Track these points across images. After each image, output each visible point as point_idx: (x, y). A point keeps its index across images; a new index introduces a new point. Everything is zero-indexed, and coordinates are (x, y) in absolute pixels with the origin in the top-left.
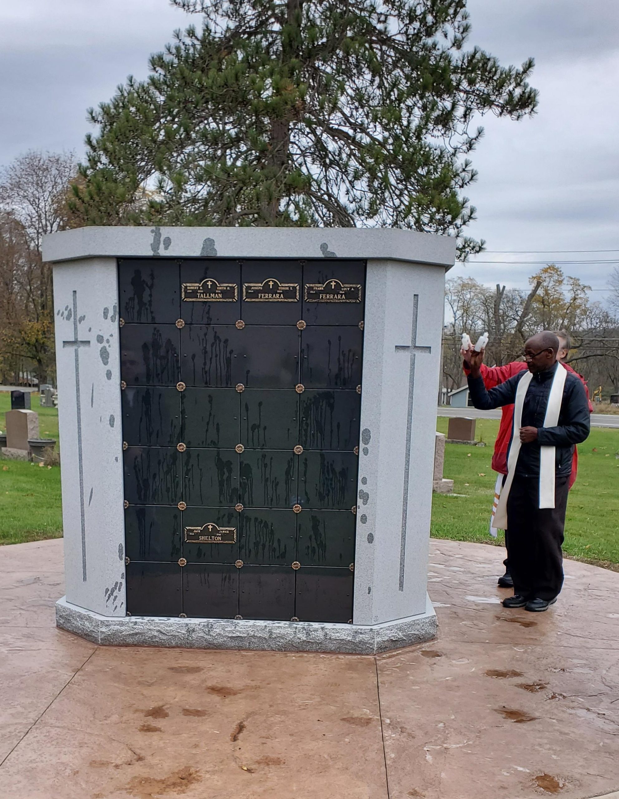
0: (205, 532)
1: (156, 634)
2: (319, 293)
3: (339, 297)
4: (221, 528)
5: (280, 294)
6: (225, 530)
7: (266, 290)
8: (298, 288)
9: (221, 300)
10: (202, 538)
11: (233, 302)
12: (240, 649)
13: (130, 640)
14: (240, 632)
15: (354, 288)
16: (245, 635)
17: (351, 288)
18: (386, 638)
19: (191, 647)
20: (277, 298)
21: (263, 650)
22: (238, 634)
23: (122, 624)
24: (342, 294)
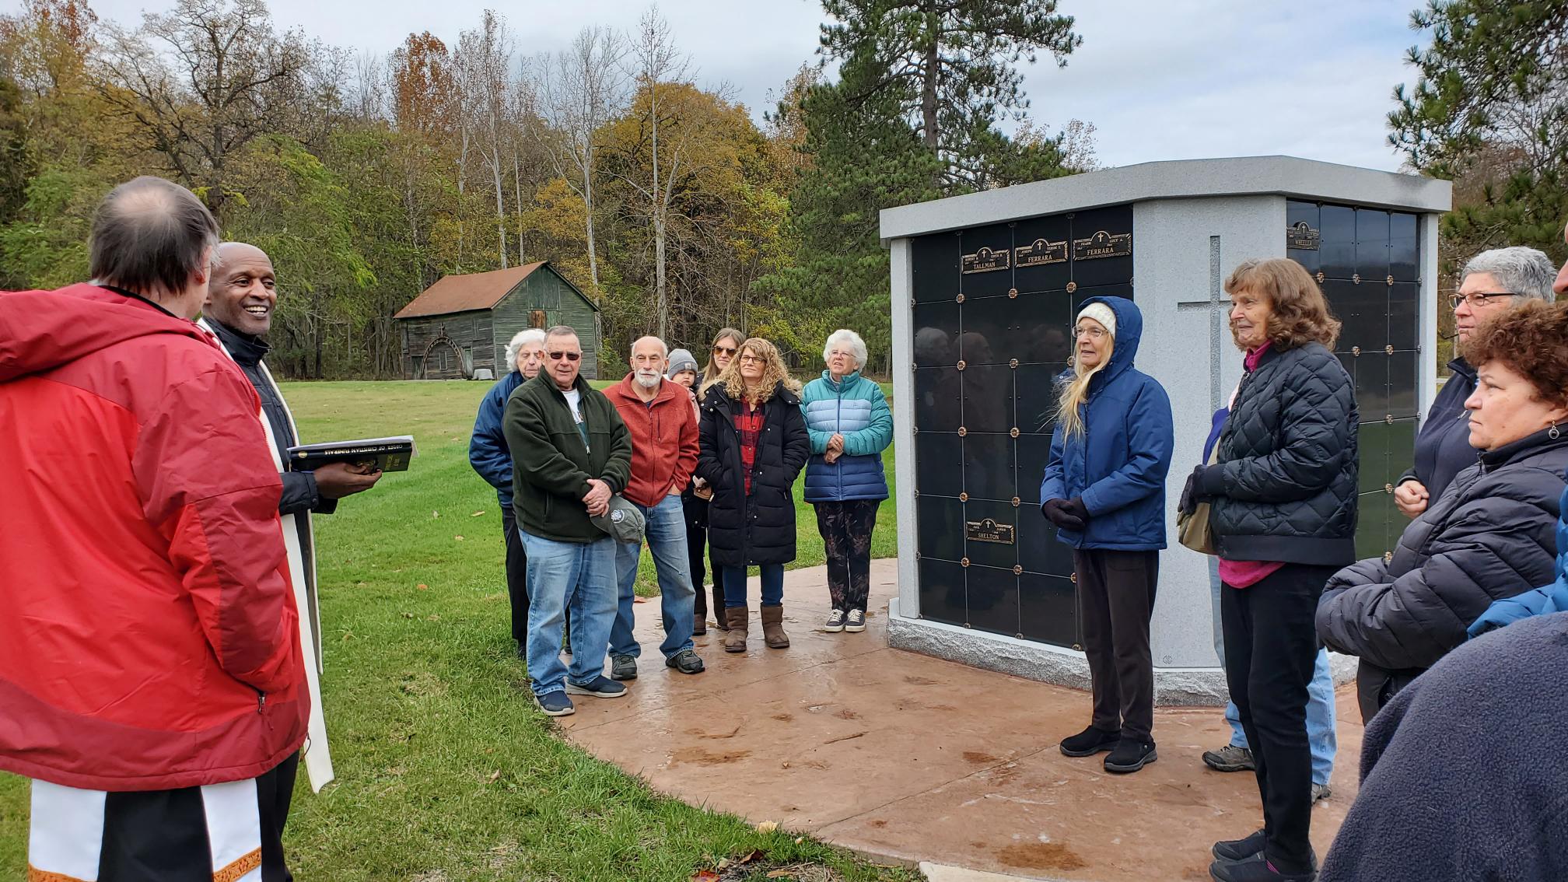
0: (983, 528)
1: (933, 641)
2: (1086, 248)
3: (1107, 251)
4: (999, 525)
5: (1048, 254)
6: (1002, 527)
7: (1035, 253)
8: (1066, 246)
9: (995, 269)
10: (982, 535)
11: (1005, 270)
12: (1012, 674)
13: (912, 645)
14: (1009, 652)
15: (1123, 238)
16: (1014, 657)
17: (1119, 238)
18: (1173, 687)
19: (966, 664)
20: (1047, 260)
21: (1034, 679)
22: (1007, 655)
23: (906, 625)
24: (1110, 247)
